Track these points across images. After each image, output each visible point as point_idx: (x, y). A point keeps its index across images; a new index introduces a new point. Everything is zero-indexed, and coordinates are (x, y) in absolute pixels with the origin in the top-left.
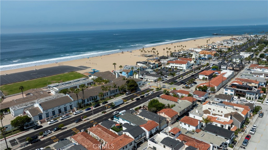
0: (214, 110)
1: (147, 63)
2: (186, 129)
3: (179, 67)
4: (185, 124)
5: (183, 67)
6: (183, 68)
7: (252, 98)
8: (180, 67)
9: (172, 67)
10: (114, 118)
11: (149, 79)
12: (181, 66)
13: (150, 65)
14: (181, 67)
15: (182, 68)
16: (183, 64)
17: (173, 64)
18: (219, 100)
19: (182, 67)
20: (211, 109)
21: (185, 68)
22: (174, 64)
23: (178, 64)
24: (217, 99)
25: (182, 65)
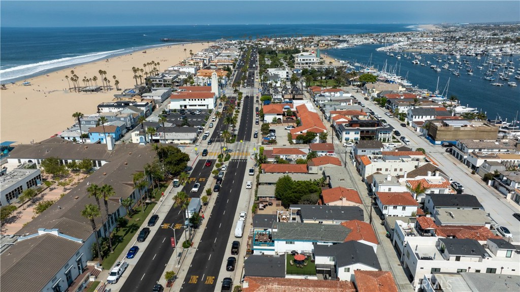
0: (387, 170)
1: (128, 104)
2: (397, 216)
3: (199, 105)
4: (395, 207)
5: (208, 105)
6: (208, 108)
7: (387, 139)
8: (201, 105)
9: (183, 108)
10: (255, 247)
11: (179, 140)
12: (203, 102)
13: (139, 108)
14: (203, 105)
15: (205, 108)
16: (208, 98)
17: (184, 100)
18: (365, 151)
19: (205, 105)
20: (381, 169)
21: (211, 107)
22: (187, 100)
23: (197, 100)
24: (362, 151)
25: (204, 100)
